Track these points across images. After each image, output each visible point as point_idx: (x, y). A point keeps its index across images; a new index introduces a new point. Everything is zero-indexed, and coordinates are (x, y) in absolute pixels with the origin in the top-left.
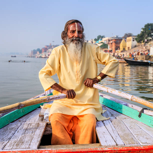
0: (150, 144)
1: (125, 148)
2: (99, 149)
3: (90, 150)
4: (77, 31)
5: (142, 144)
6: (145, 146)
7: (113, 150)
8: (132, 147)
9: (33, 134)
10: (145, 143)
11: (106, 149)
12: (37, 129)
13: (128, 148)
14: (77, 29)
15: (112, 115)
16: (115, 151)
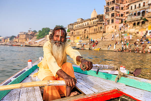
0: (112, 89)
1: (100, 94)
2: (85, 97)
3: (80, 99)
4: (60, 36)
5: (108, 90)
6: (110, 90)
7: (94, 96)
8: (104, 93)
9: (34, 95)
10: (109, 89)
11: (90, 96)
12: (35, 91)
13: (101, 93)
14: (60, 35)
15: (78, 75)
16: (95, 96)
